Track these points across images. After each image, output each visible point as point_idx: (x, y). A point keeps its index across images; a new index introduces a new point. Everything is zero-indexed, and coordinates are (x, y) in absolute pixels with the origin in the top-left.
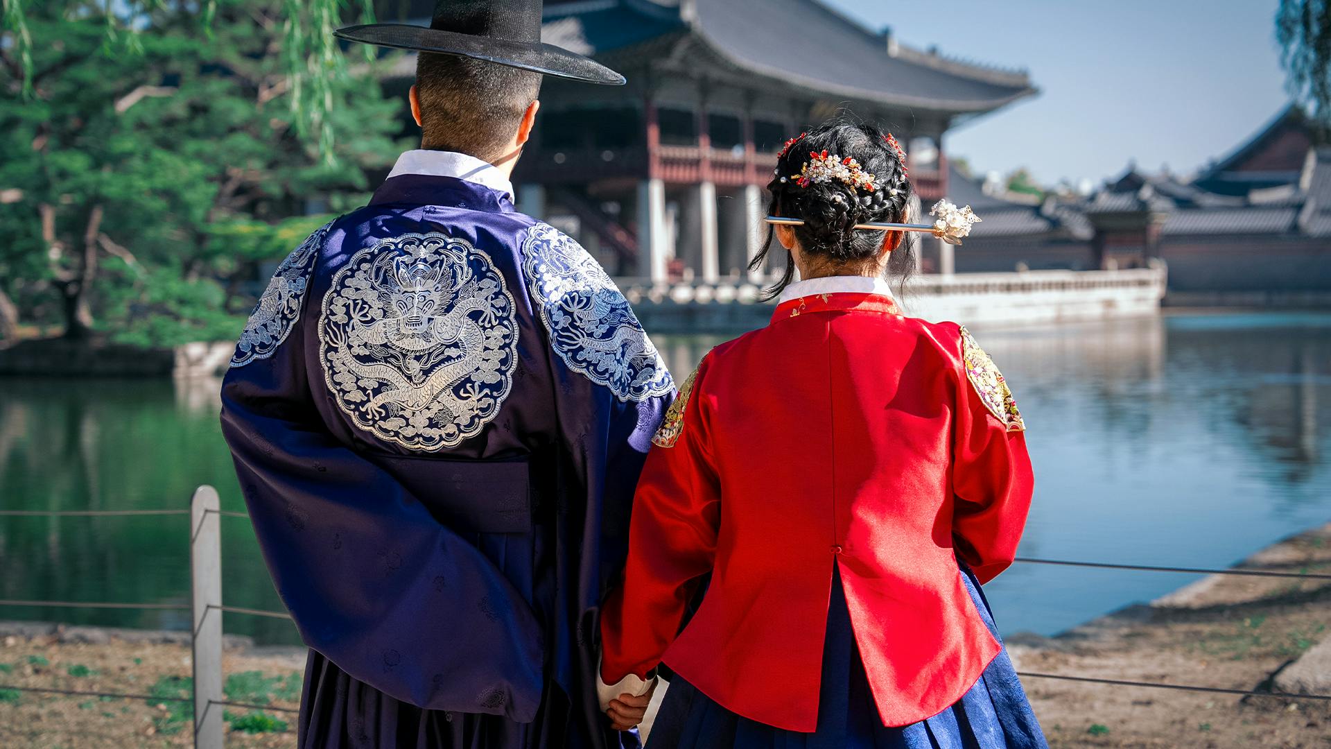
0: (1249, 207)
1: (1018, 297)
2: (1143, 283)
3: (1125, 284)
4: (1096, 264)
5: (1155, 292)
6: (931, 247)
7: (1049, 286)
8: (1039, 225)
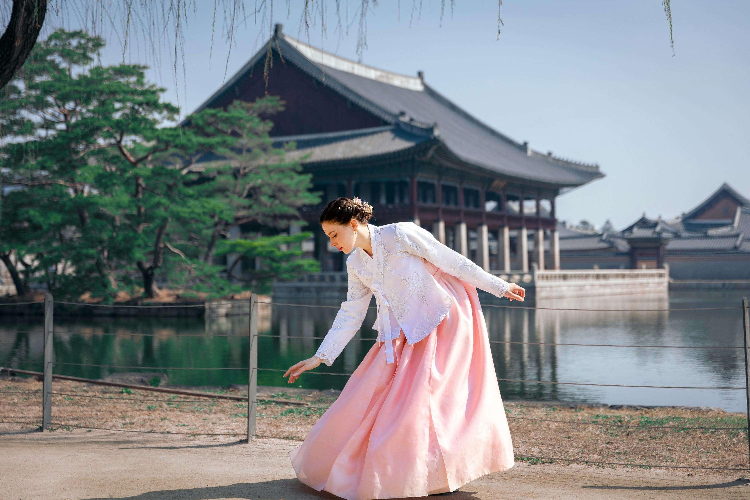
0: (706, 237)
1: (603, 282)
2: (661, 276)
3: (652, 276)
4: (633, 266)
5: (666, 280)
6: (549, 255)
7: (617, 276)
8: (603, 245)
